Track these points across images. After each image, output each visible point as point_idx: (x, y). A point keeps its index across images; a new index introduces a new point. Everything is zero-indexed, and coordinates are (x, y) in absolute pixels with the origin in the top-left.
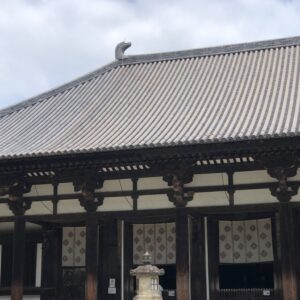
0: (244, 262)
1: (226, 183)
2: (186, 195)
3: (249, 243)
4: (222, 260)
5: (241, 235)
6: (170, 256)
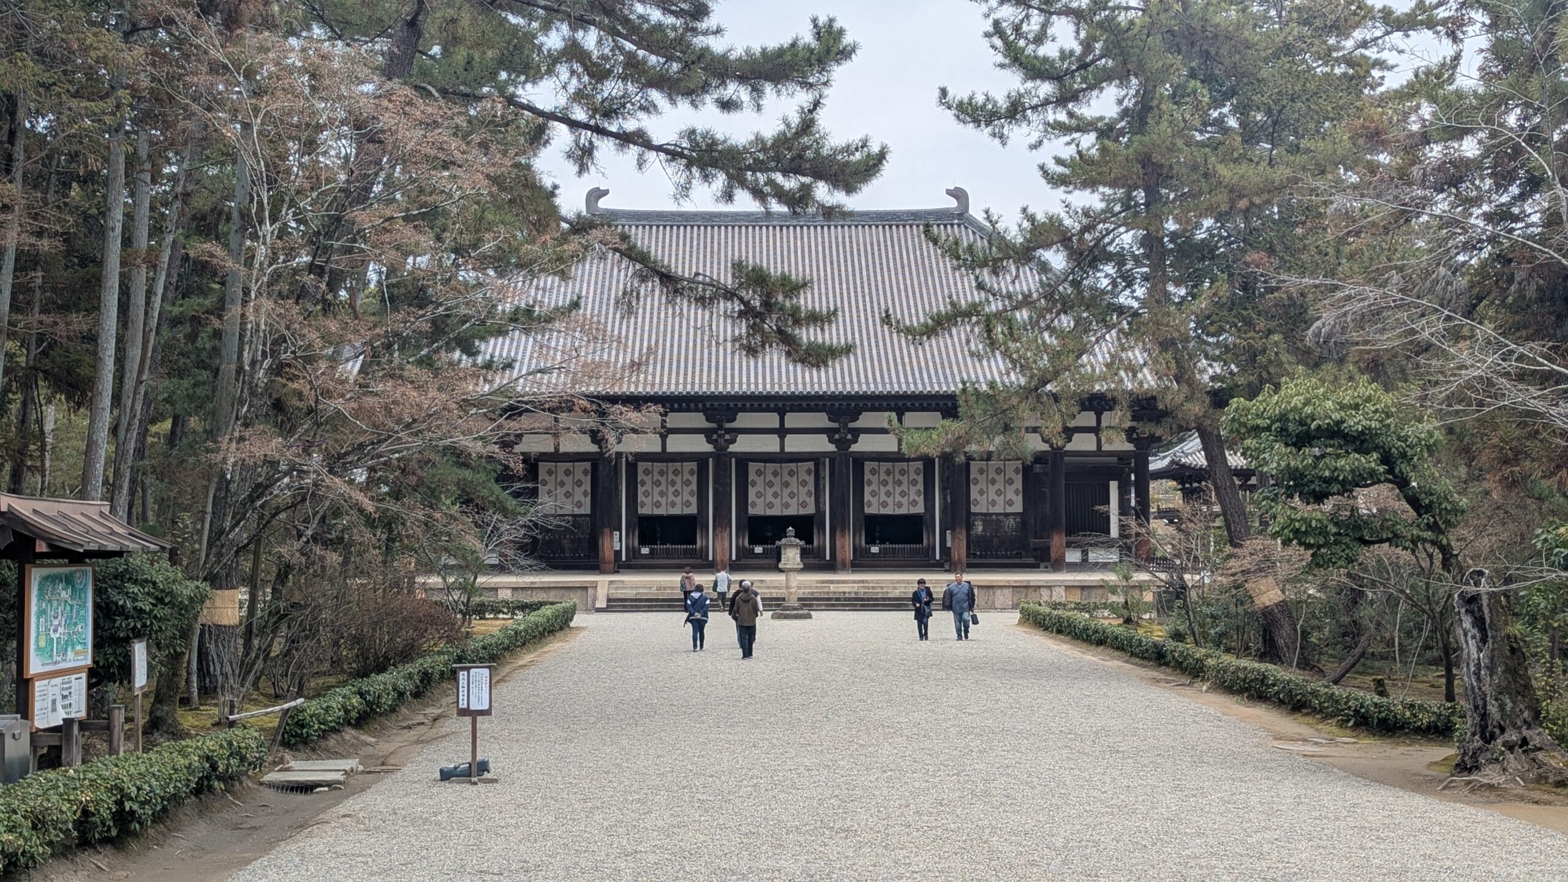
0: (778, 514)
3: (786, 492)
5: (777, 481)
6: (688, 504)
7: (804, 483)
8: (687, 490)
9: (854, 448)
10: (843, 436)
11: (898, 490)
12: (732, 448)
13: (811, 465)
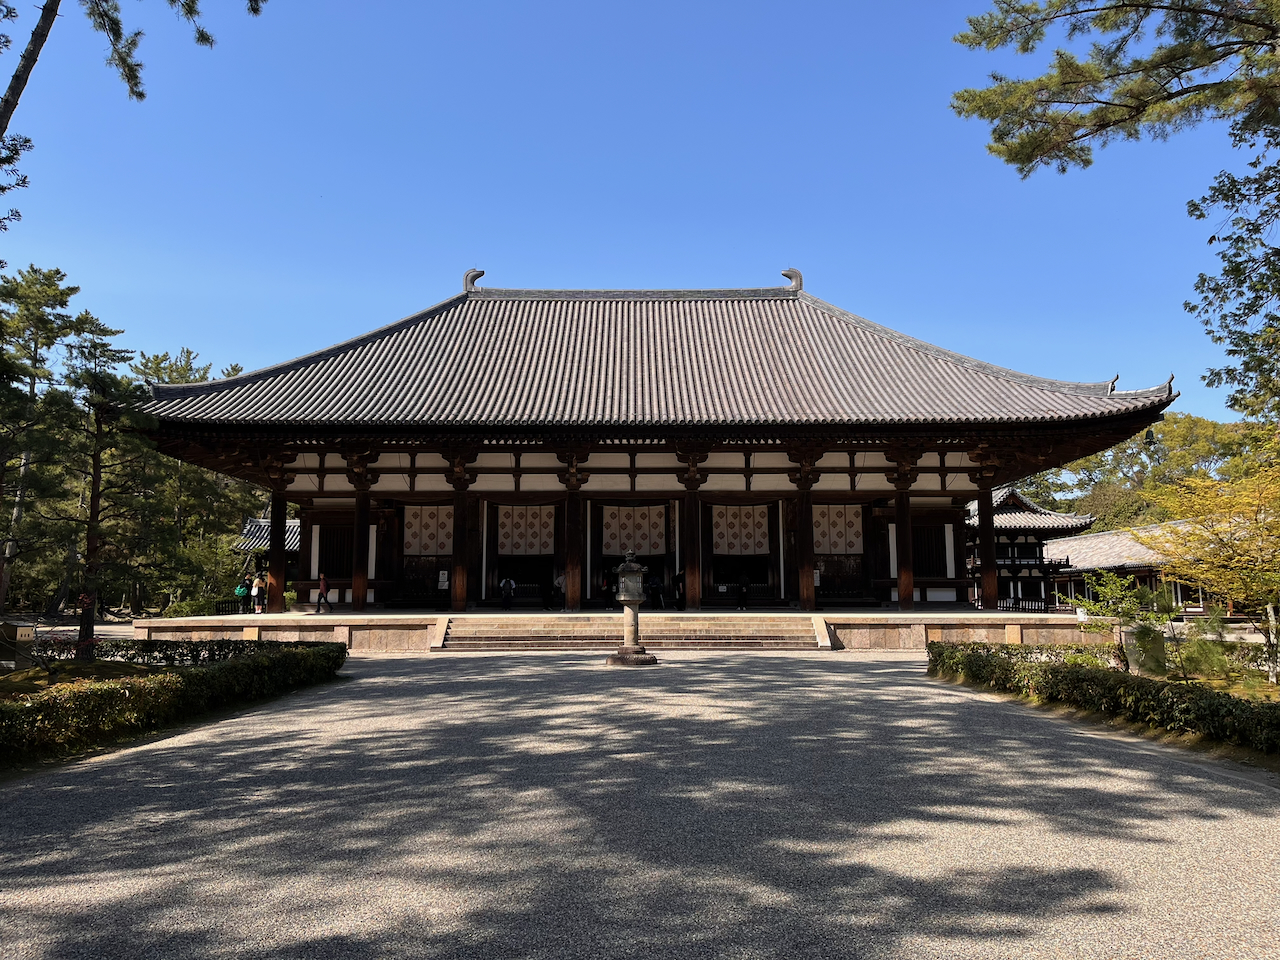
1: (627, 465)
2: (579, 476)
3: (639, 533)
4: (606, 552)
5: (630, 523)
6: (545, 545)
7: (655, 526)
8: (545, 531)
9: (703, 488)
10: (691, 476)
11: (744, 532)
13: (661, 508)
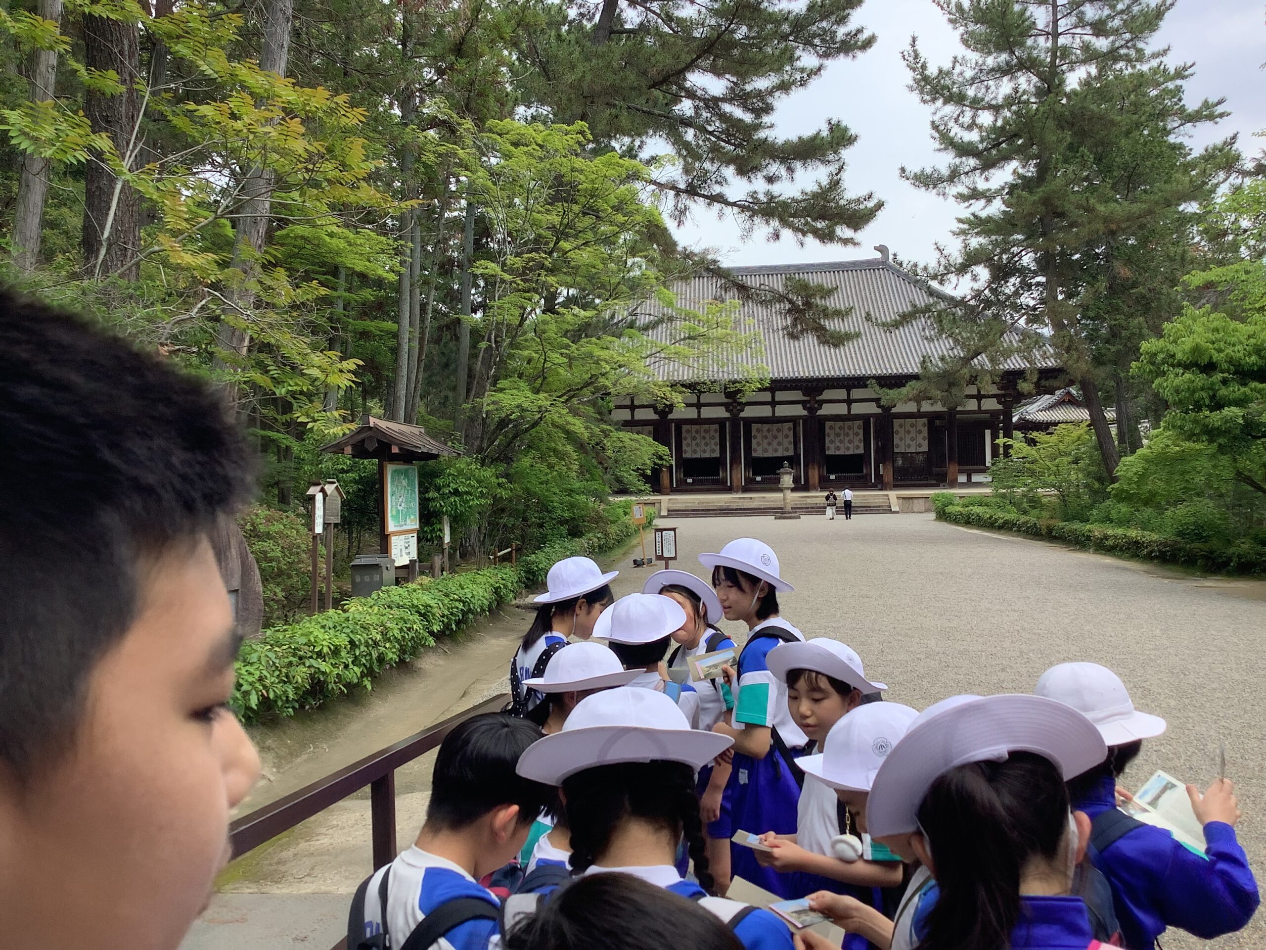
0: (771, 456)
1: (770, 399)
2: (739, 407)
3: (776, 442)
4: (754, 454)
5: (769, 435)
6: (713, 451)
7: (787, 436)
8: (713, 442)
9: (819, 413)
10: (812, 405)
11: (847, 439)
12: (742, 415)
13: (791, 424)
